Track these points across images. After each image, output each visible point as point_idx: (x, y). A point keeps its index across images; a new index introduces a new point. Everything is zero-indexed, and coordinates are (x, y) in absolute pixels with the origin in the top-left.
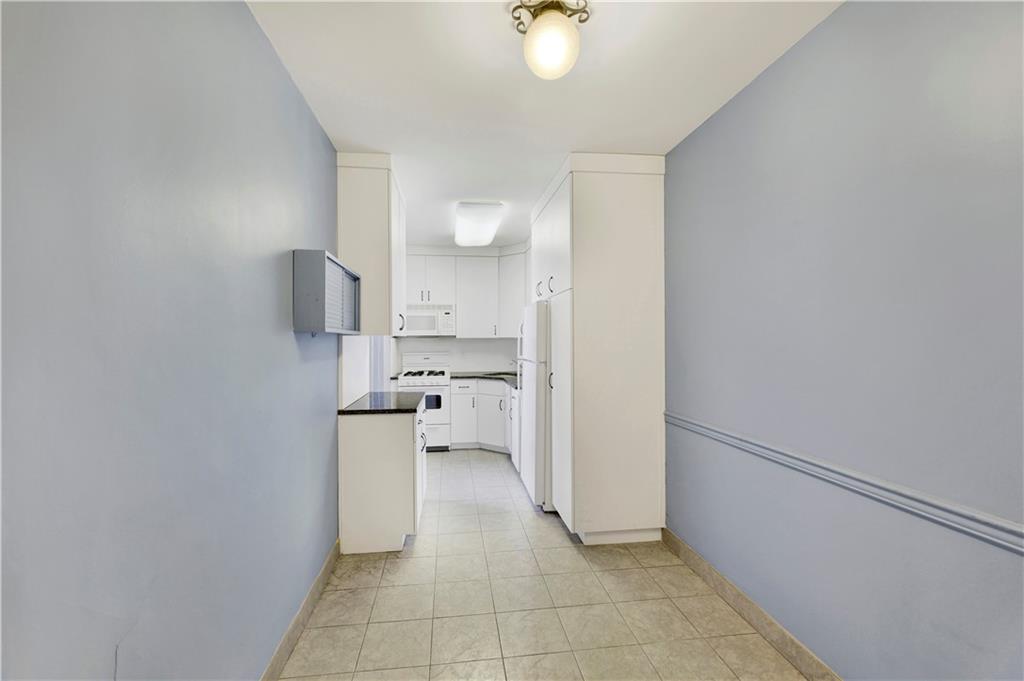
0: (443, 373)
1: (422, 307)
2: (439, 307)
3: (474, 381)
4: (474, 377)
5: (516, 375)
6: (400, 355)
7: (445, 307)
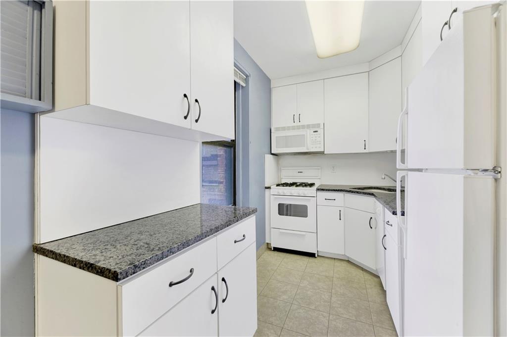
0: (312, 185)
1: (293, 128)
2: (308, 126)
3: (341, 194)
4: (341, 190)
5: (395, 191)
6: (279, 168)
7: (314, 126)
